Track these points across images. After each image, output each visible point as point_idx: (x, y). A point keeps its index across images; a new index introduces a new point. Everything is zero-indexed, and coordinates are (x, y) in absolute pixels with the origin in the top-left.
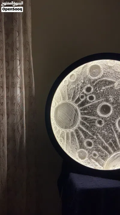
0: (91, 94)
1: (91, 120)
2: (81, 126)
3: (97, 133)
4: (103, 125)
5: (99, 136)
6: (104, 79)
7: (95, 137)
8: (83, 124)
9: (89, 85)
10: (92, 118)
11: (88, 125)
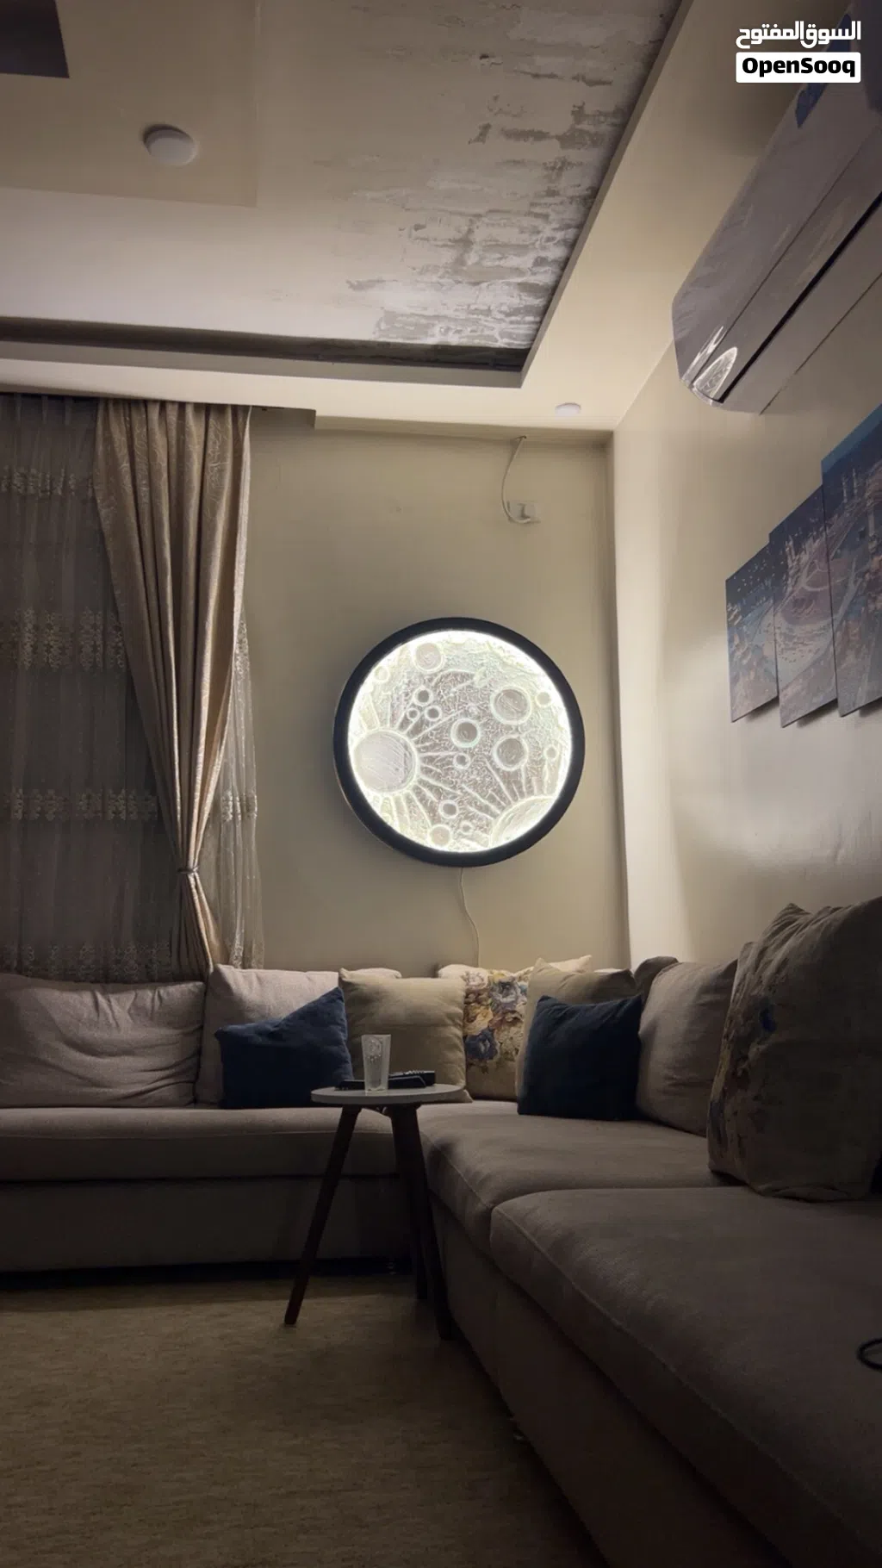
0: (429, 705)
2: (425, 778)
3: (461, 782)
4: (468, 765)
5: (467, 789)
6: (451, 670)
7: (458, 792)
8: (427, 771)
9: (422, 688)
10: (443, 754)
11: (439, 770)
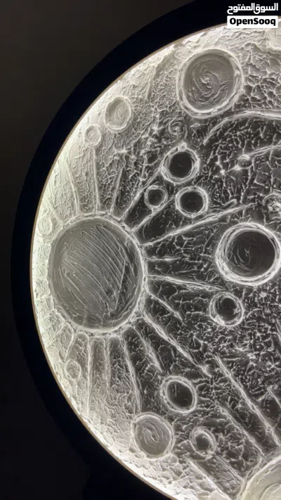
0: (189, 184)
1: (189, 296)
2: (148, 319)
4: (238, 321)
8: (156, 310)
